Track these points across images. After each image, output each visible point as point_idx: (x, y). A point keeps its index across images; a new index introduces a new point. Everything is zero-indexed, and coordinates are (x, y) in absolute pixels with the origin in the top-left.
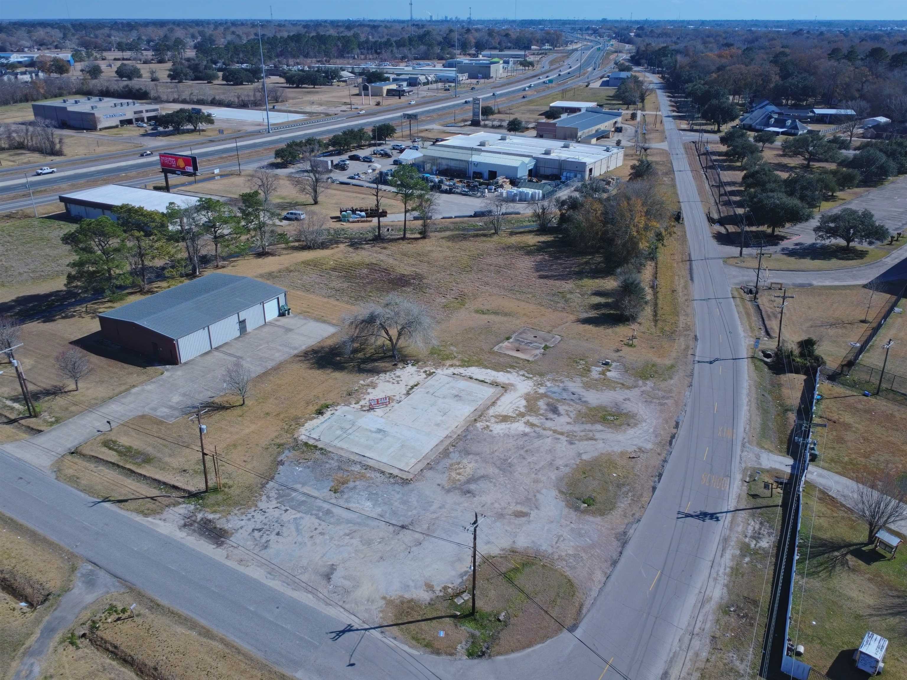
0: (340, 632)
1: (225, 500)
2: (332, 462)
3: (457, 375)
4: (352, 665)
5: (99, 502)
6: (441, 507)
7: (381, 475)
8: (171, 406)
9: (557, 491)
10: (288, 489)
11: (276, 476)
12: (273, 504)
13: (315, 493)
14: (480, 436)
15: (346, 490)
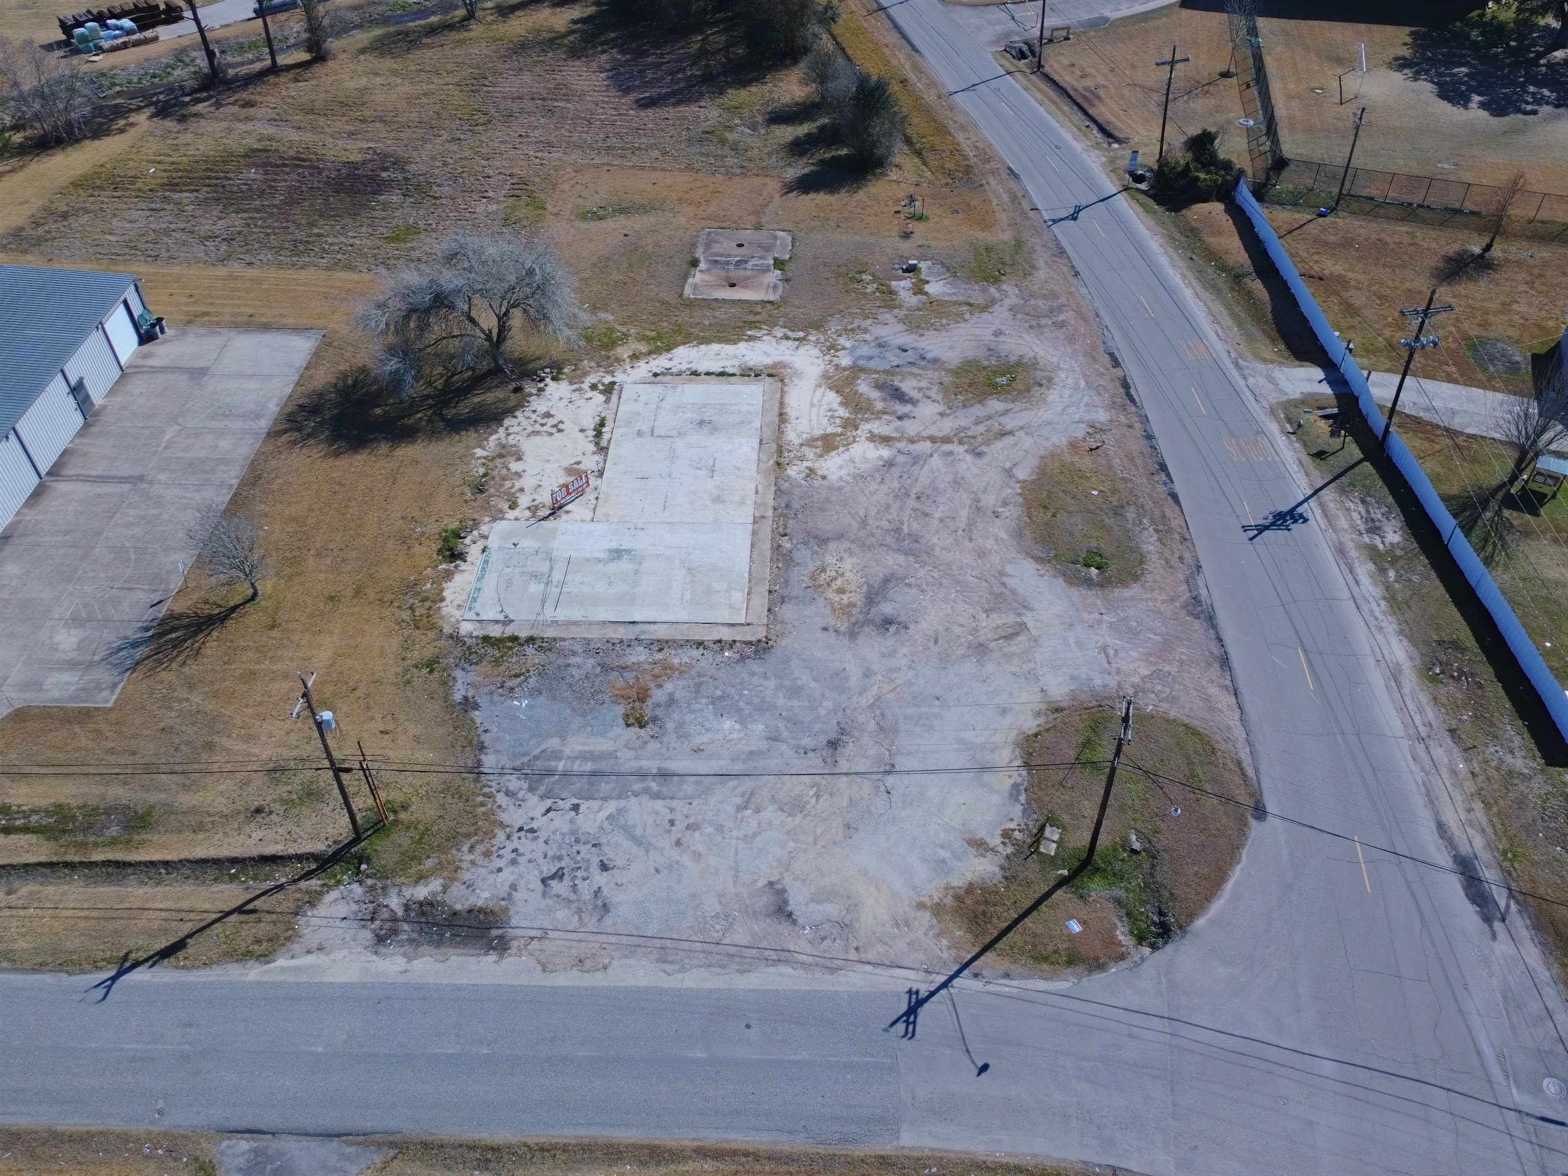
0: (907, 1014)
1: (420, 841)
2: (578, 660)
3: (663, 374)
4: (984, 1068)
5: (114, 979)
6: (868, 674)
7: (701, 650)
8: (69, 662)
9: (1031, 561)
10: (536, 758)
11: (485, 738)
12: (535, 805)
13: (602, 745)
14: (812, 496)
15: (659, 712)
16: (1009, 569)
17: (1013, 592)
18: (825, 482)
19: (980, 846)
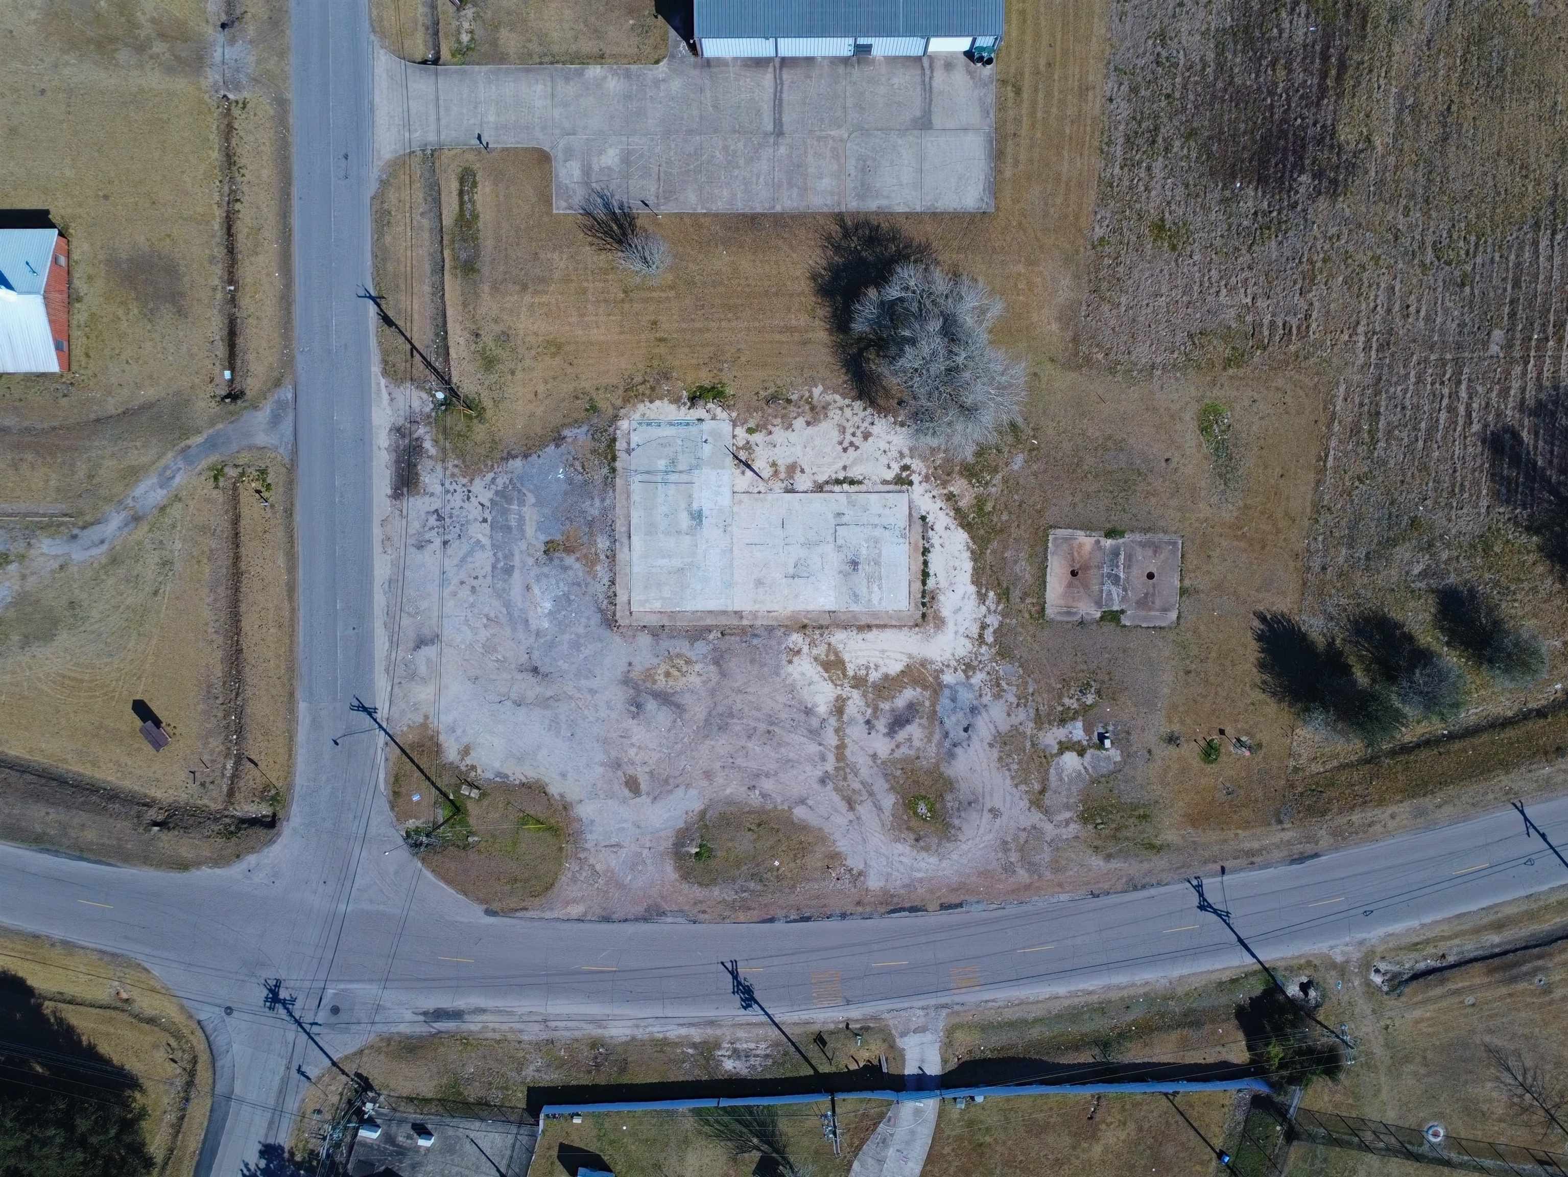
0: (363, 707)
1: (459, 435)
2: (597, 502)
3: (925, 524)
4: (336, 743)
5: (370, 297)
6: (592, 692)
7: (608, 583)
8: (590, 168)
9: (702, 807)
10: (519, 491)
11: (535, 456)
12: (486, 496)
13: (530, 530)
14: (767, 654)
15: (556, 562)
16: (693, 792)
17: (671, 792)
18: (784, 663)
19: (466, 751)
